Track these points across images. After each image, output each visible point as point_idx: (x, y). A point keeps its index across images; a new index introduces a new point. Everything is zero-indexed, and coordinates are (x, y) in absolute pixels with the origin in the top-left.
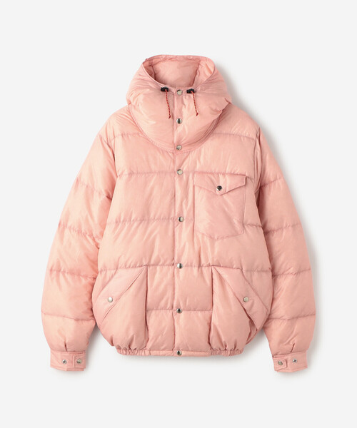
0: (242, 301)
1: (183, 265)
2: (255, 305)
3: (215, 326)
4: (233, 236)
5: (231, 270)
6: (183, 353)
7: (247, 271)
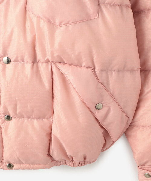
0: (93, 109)
1: (12, 60)
2: (111, 113)
3: (56, 138)
4: (82, 21)
5: (79, 68)
6: (15, 166)
7: (101, 71)
